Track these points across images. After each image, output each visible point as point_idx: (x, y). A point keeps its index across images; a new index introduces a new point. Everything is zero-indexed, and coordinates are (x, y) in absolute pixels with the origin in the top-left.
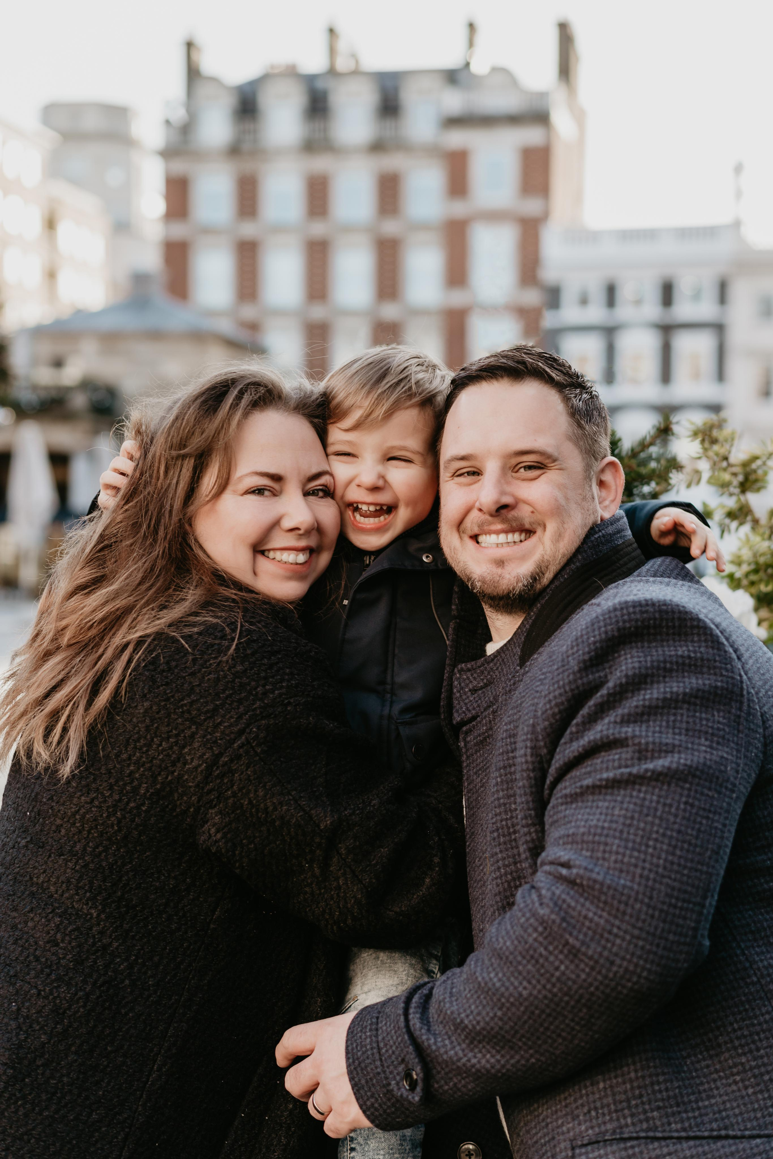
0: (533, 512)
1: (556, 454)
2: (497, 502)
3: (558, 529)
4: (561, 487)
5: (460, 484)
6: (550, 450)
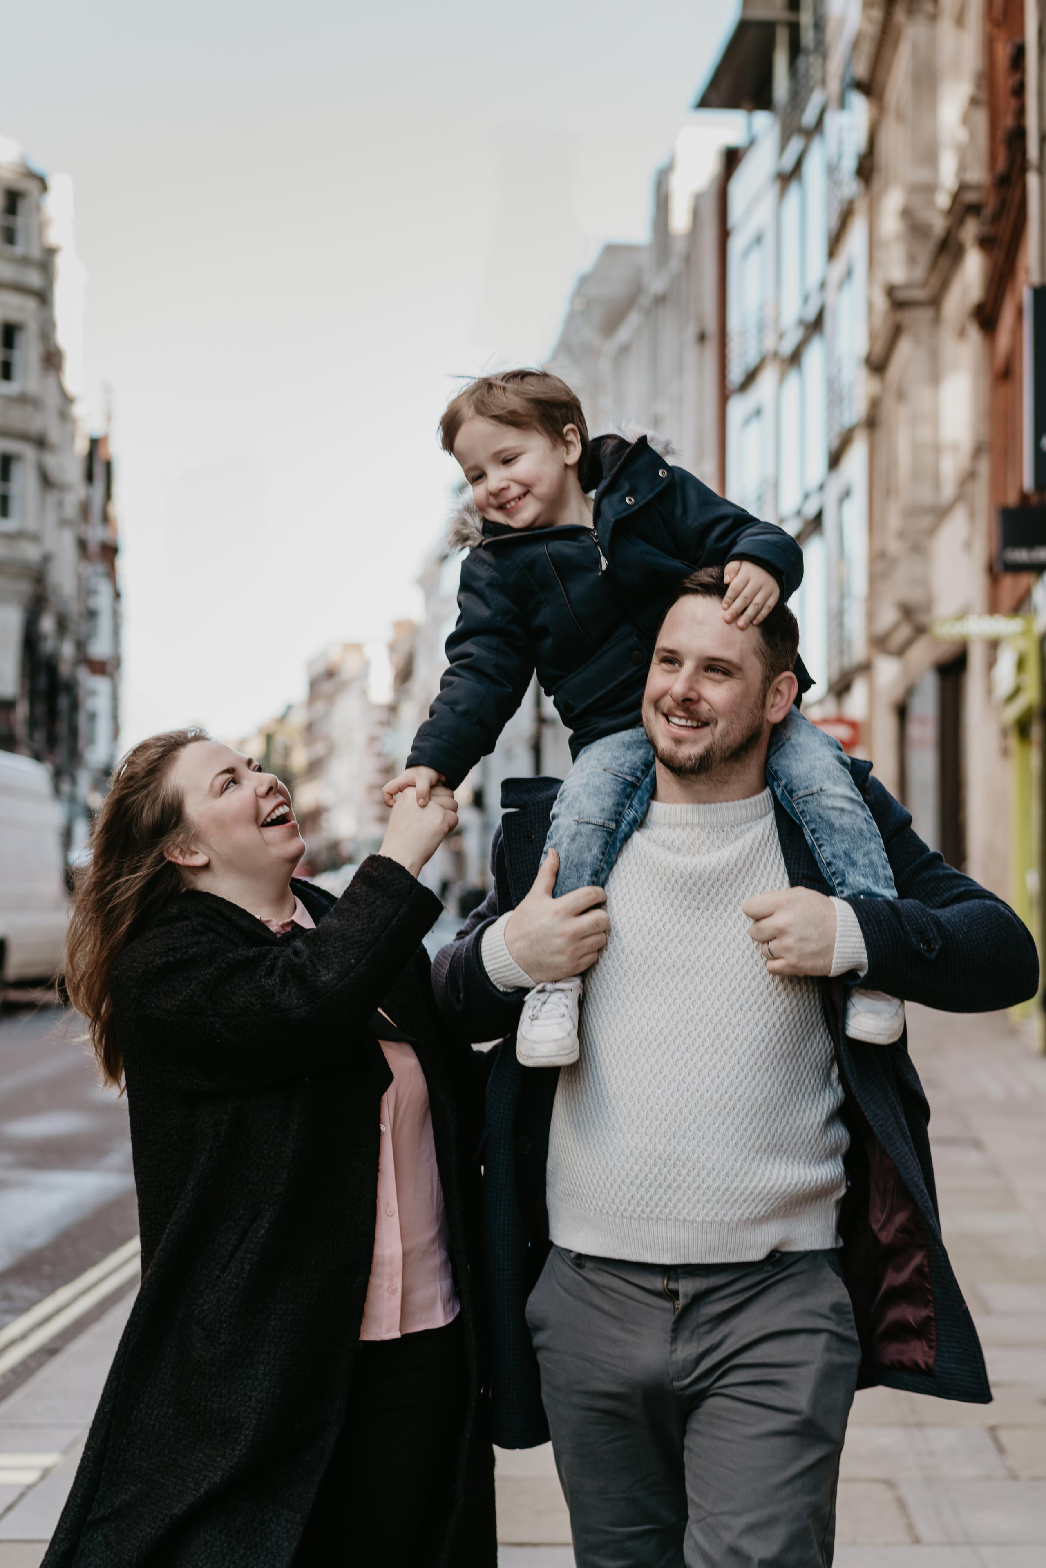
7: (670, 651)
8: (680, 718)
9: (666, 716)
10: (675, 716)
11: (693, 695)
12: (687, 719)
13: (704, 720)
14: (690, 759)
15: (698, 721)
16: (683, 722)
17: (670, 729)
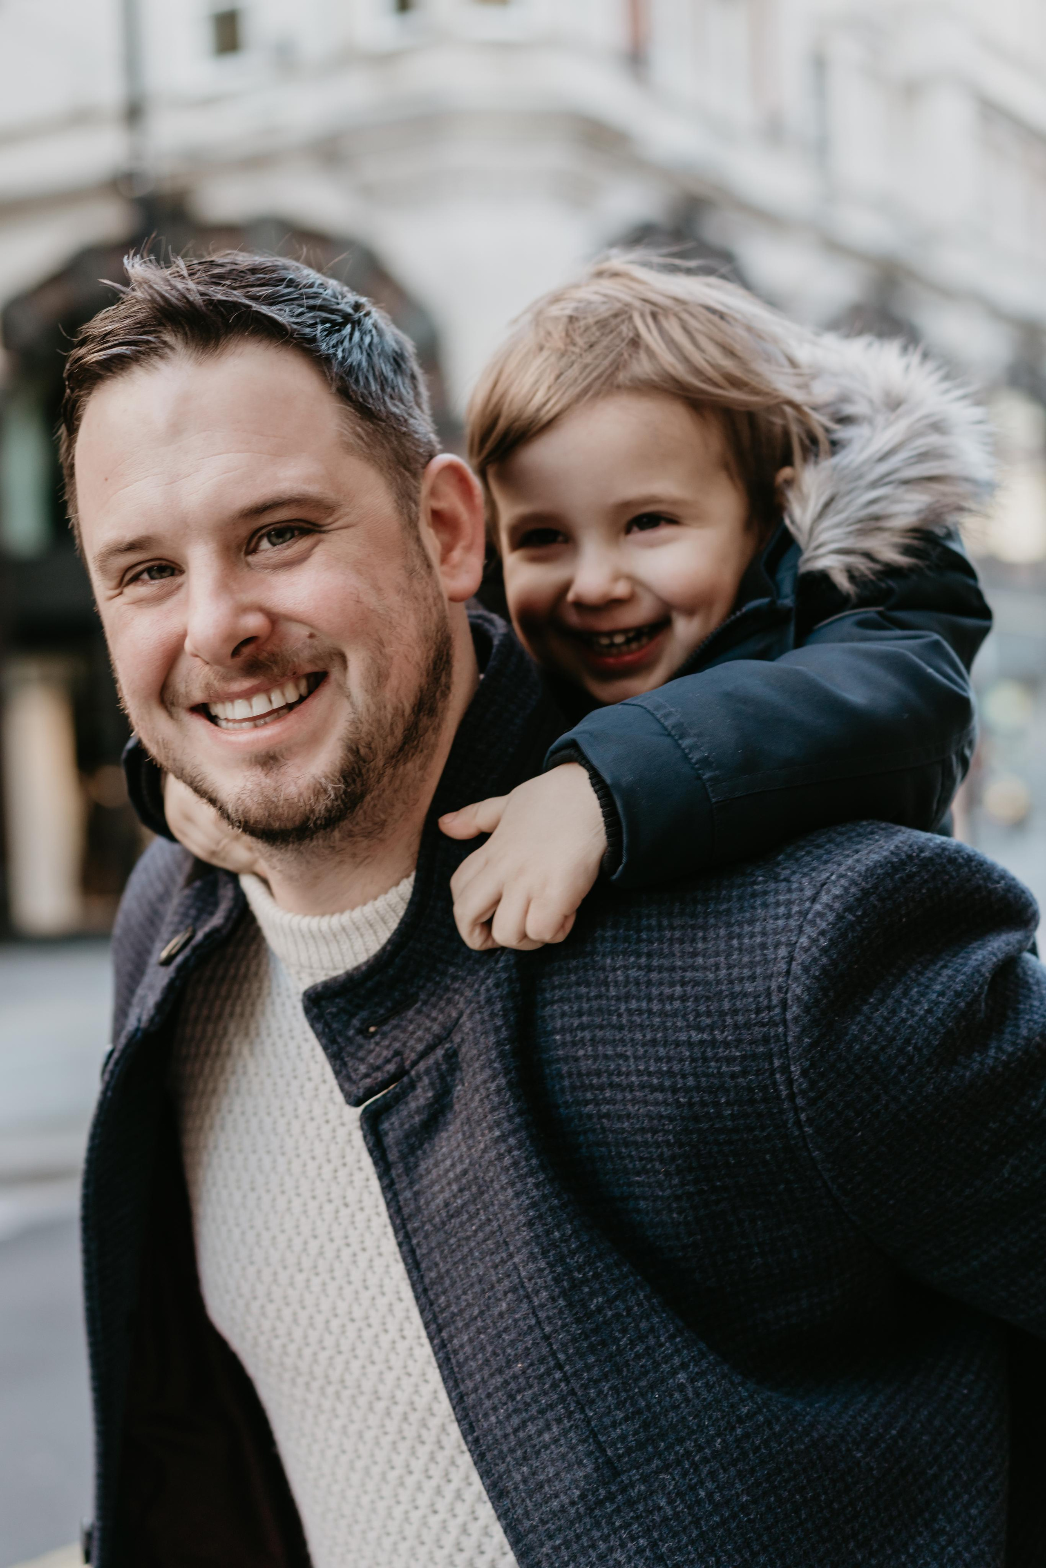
0: (311, 636)
1: (330, 495)
2: (228, 638)
3: (374, 660)
4: (359, 567)
5: (139, 602)
6: (313, 489)
7: (132, 547)
8: (247, 695)
9: (203, 710)
10: (231, 698)
11: (254, 623)
12: (266, 691)
13: (309, 668)
14: (319, 791)
15: (296, 677)
16: (260, 705)
17: (232, 738)
